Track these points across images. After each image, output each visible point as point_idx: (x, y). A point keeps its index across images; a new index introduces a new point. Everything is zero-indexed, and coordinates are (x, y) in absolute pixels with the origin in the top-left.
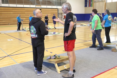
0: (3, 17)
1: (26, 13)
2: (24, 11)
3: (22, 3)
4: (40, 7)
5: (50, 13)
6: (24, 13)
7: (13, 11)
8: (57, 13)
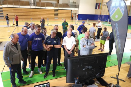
0: (32, 15)
1: (47, 13)
2: (46, 11)
3: (45, 5)
4: (58, 9)
5: (65, 13)
6: (45, 13)
7: (38, 11)
8: (71, 13)
